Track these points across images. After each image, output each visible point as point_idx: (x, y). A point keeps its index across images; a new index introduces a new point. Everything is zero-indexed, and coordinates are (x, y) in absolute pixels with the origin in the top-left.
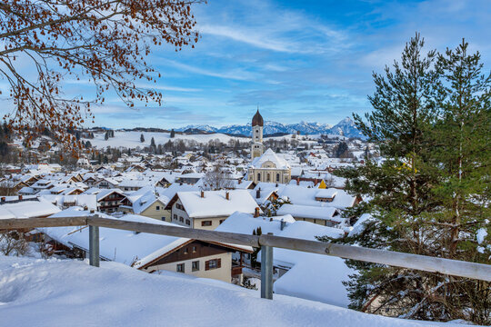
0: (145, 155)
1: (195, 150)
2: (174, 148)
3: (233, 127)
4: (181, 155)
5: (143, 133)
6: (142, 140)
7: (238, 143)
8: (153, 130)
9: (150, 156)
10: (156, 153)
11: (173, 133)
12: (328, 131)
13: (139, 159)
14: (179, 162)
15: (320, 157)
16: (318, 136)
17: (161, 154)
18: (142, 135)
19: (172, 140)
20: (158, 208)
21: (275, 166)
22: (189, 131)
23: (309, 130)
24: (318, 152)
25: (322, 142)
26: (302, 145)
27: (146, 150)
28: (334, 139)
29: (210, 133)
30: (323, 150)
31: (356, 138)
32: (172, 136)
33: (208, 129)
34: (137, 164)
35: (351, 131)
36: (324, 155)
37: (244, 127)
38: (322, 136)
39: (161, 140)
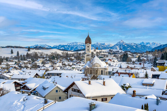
0: (17, 61)
1: (43, 58)
2: (32, 57)
3: (60, 46)
4: (36, 61)
5: (12, 48)
6: (12, 52)
7: (67, 54)
8: (17, 47)
9: (19, 61)
10: (22, 60)
11: (29, 49)
12: (111, 48)
13: (13, 63)
14: (38, 64)
15: (114, 61)
16: (107, 50)
17: (25, 60)
18: (12, 50)
19: (29, 53)
20: (57, 91)
21: (100, 66)
22: (36, 48)
23: (101, 47)
24: (113, 59)
25: (110, 53)
26: (102, 55)
27: (16, 58)
28: (116, 52)
29: (47, 49)
30: (114, 58)
31: (128, 51)
32: (29, 50)
33: (47, 47)
34: (14, 66)
35: (123, 47)
36: (116, 60)
37: (66, 46)
38: (110, 50)
39: (23, 52)
